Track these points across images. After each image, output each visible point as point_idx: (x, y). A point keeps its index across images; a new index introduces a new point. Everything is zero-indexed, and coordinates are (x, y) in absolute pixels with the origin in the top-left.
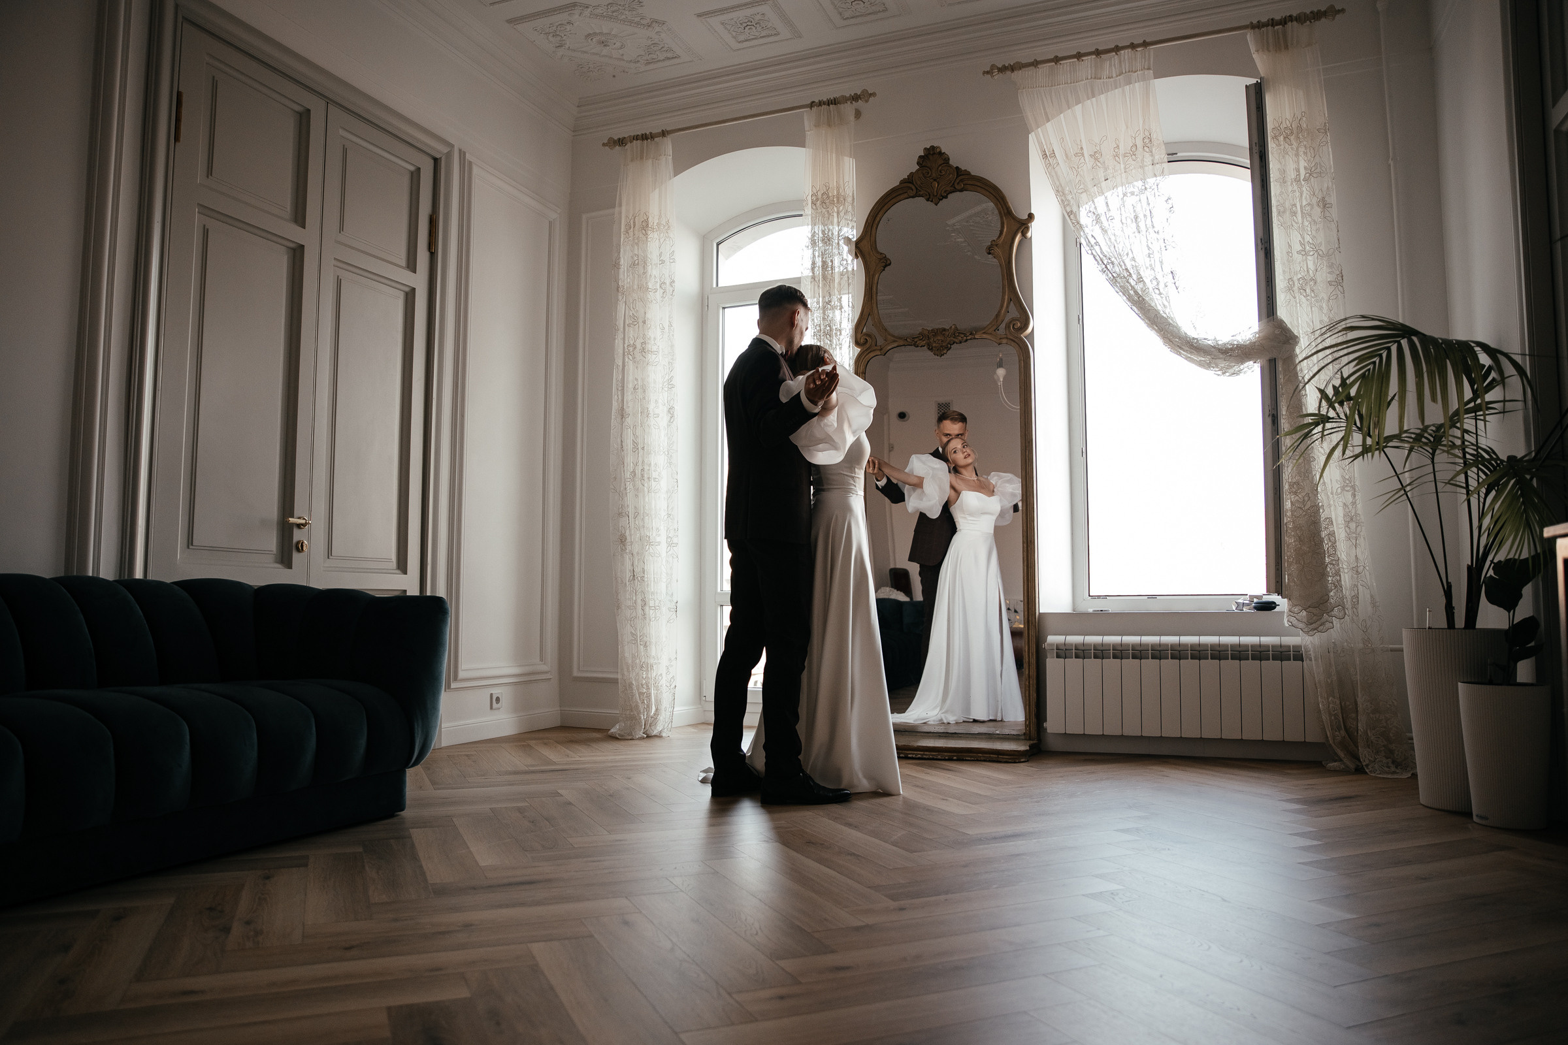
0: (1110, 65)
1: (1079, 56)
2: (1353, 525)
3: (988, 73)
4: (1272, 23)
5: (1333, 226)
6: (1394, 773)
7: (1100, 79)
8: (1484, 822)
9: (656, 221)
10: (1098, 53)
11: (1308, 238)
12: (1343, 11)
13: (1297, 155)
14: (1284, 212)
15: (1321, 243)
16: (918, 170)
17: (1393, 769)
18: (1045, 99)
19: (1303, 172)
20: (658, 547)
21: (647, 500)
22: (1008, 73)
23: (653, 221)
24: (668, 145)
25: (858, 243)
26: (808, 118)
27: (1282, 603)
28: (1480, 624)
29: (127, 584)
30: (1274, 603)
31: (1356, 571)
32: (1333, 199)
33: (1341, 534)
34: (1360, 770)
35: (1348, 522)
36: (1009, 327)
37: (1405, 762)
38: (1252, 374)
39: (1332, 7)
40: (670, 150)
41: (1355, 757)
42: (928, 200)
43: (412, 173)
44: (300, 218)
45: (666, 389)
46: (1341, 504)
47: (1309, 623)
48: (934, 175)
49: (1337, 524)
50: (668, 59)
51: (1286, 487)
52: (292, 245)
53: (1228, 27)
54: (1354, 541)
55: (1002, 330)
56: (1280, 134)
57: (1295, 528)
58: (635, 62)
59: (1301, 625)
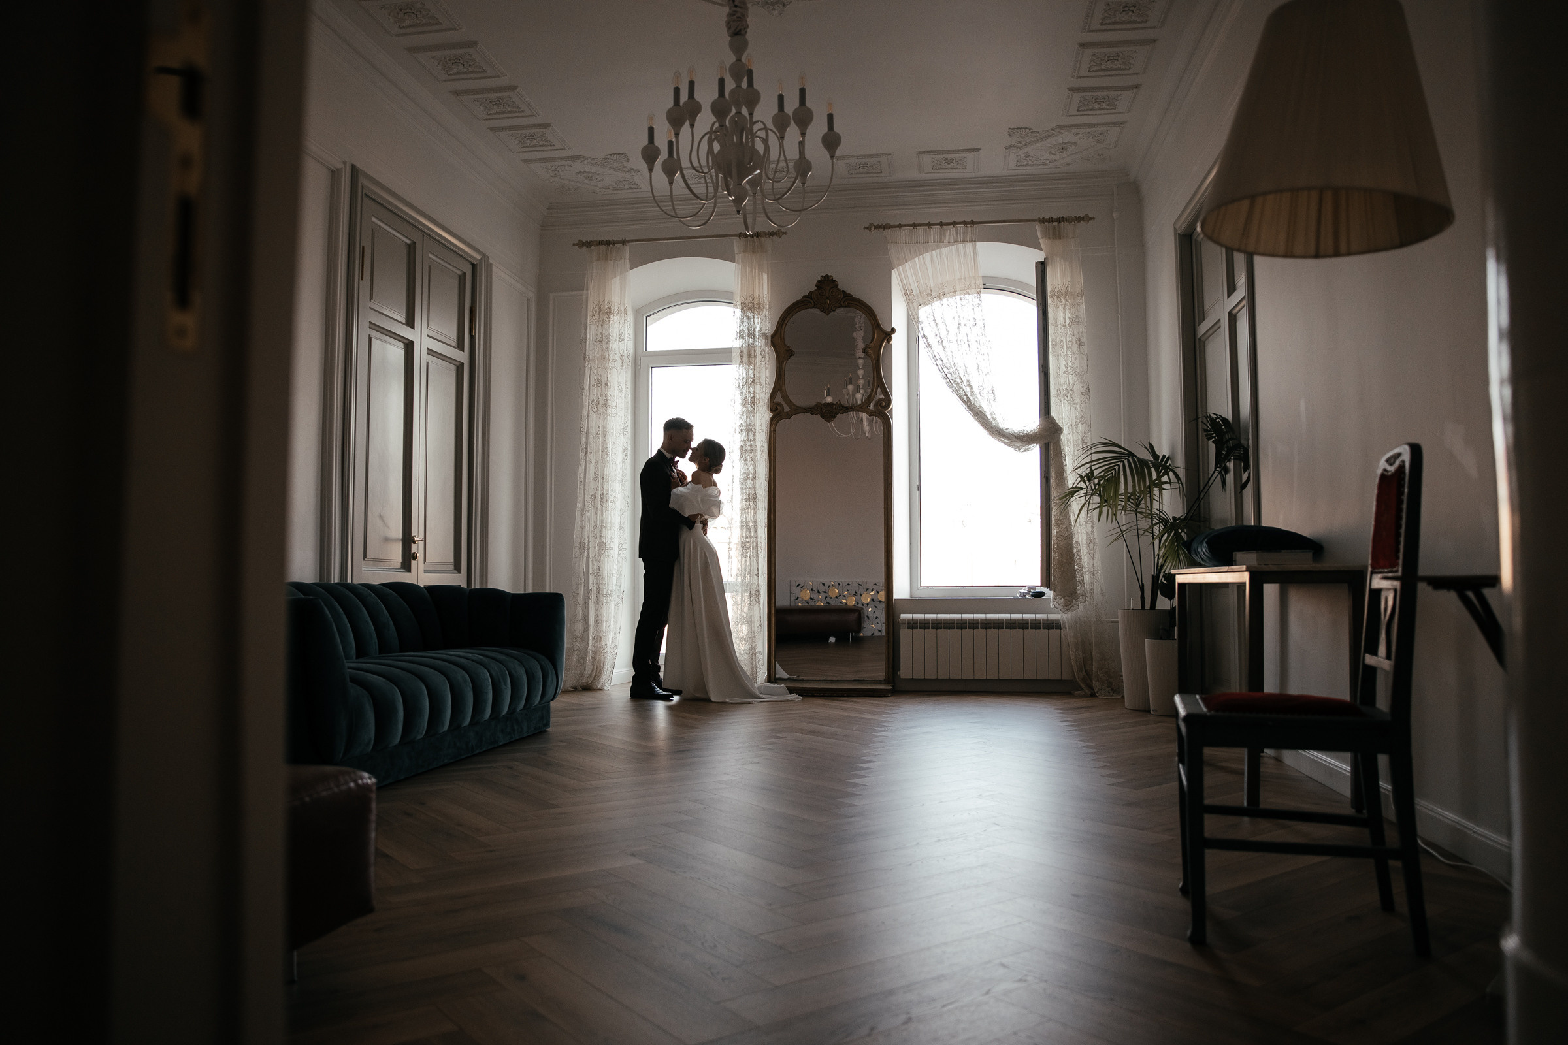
0: (950, 233)
1: (929, 225)
2: (1091, 545)
3: (867, 228)
4: (1051, 220)
5: (1085, 357)
6: (1113, 696)
7: (943, 242)
8: (1156, 713)
9: (616, 308)
10: (942, 224)
11: (1070, 364)
12: (1093, 219)
13: (1064, 309)
14: (1056, 345)
15: (1077, 367)
16: (816, 290)
17: (1111, 694)
18: (906, 252)
19: (1068, 321)
20: (611, 551)
21: (604, 516)
22: (881, 230)
23: (614, 309)
24: (627, 251)
25: (773, 336)
26: (737, 245)
27: (1049, 593)
28: (1158, 607)
29: (344, 585)
30: (1043, 592)
31: (1093, 574)
32: (1085, 340)
33: (1084, 550)
34: (1093, 695)
35: (1088, 544)
36: (877, 405)
37: (1117, 690)
38: (1035, 451)
39: (1087, 215)
40: (628, 255)
41: (1091, 688)
42: (822, 311)
43: (460, 276)
44: (410, 323)
45: (622, 434)
46: (1085, 532)
47: (1065, 606)
48: (827, 295)
49: (1082, 544)
50: (631, 188)
51: (1053, 521)
52: (406, 341)
53: (1023, 218)
54: (1092, 555)
55: (872, 406)
56: (1055, 295)
57: (1059, 547)
58: (606, 189)
59: (1060, 607)
